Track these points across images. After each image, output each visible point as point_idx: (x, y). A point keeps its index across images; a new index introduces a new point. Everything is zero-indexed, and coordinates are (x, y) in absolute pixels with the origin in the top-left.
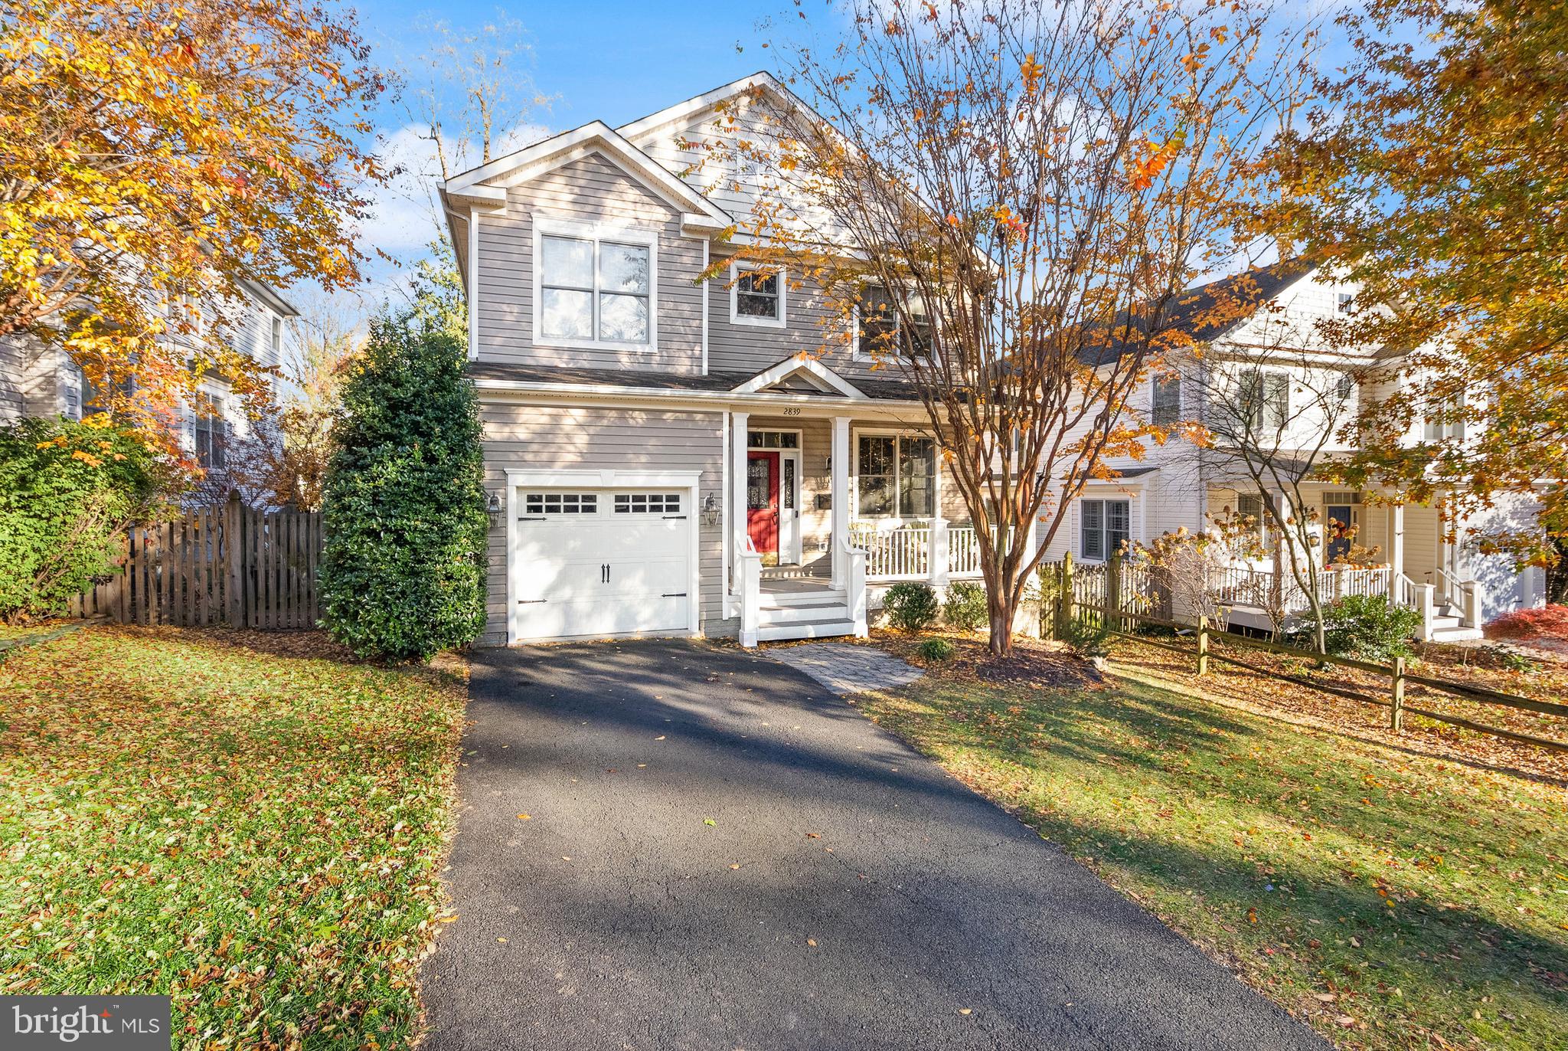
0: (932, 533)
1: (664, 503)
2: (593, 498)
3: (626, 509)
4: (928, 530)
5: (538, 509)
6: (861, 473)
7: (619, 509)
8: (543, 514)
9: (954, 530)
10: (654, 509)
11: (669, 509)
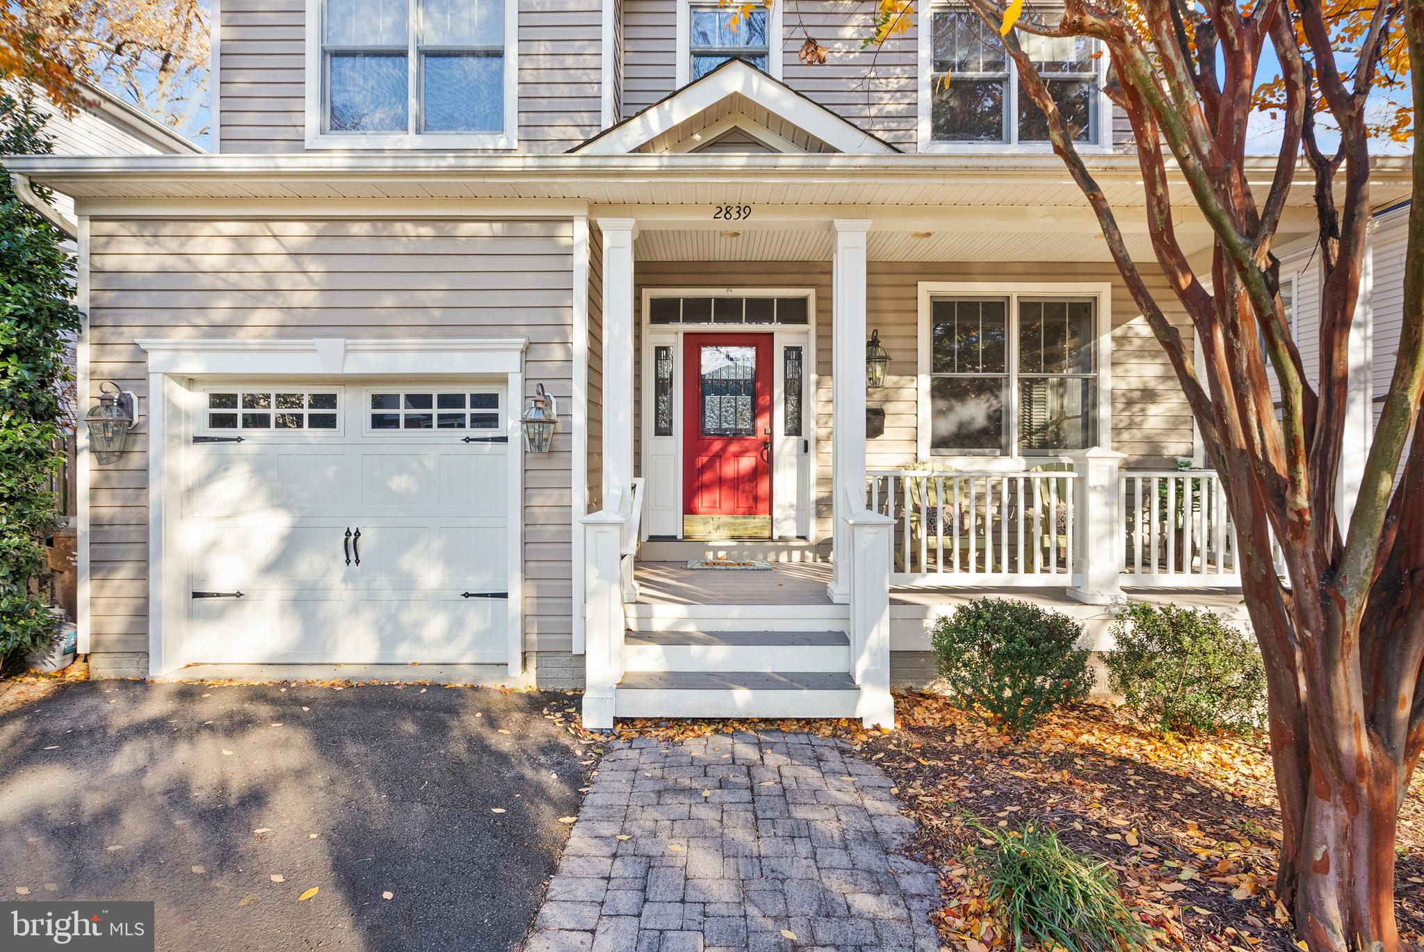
0: (1081, 481)
1: (468, 411)
2: (330, 401)
3: (392, 422)
4: (1070, 476)
5: (229, 421)
6: (936, 367)
7: (379, 422)
8: (239, 431)
9: (1138, 476)
10: (446, 422)
11: (478, 421)
